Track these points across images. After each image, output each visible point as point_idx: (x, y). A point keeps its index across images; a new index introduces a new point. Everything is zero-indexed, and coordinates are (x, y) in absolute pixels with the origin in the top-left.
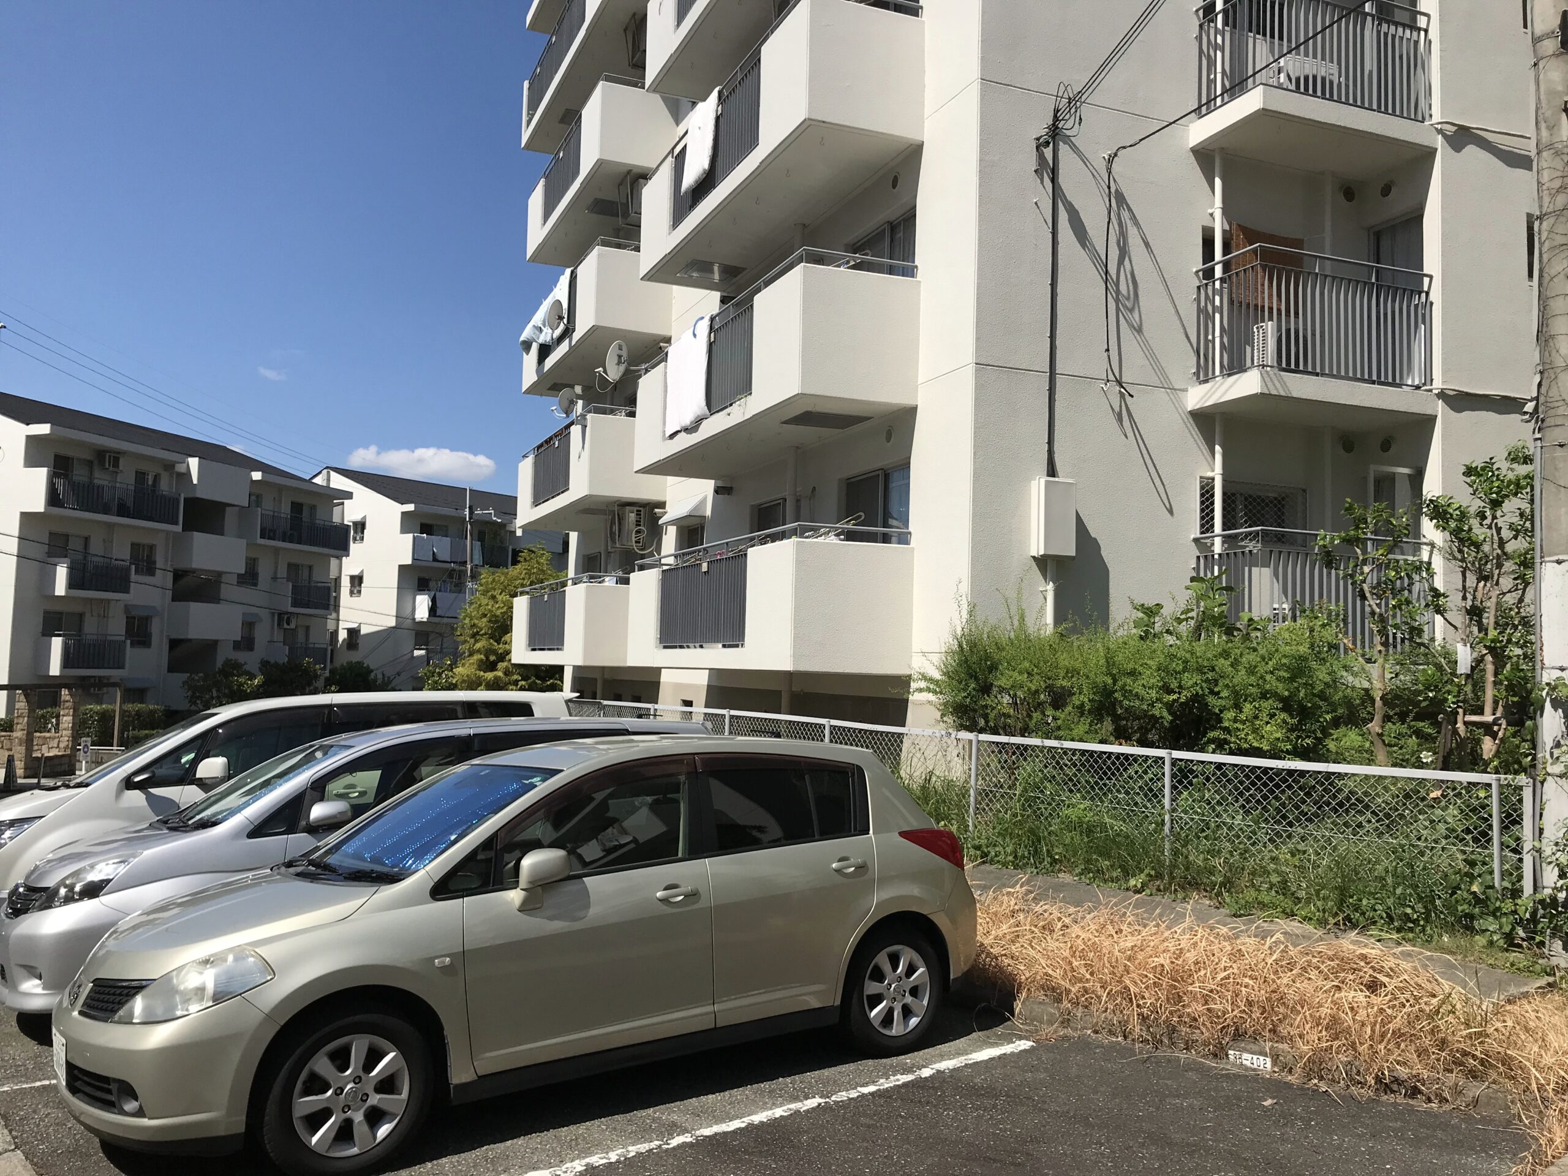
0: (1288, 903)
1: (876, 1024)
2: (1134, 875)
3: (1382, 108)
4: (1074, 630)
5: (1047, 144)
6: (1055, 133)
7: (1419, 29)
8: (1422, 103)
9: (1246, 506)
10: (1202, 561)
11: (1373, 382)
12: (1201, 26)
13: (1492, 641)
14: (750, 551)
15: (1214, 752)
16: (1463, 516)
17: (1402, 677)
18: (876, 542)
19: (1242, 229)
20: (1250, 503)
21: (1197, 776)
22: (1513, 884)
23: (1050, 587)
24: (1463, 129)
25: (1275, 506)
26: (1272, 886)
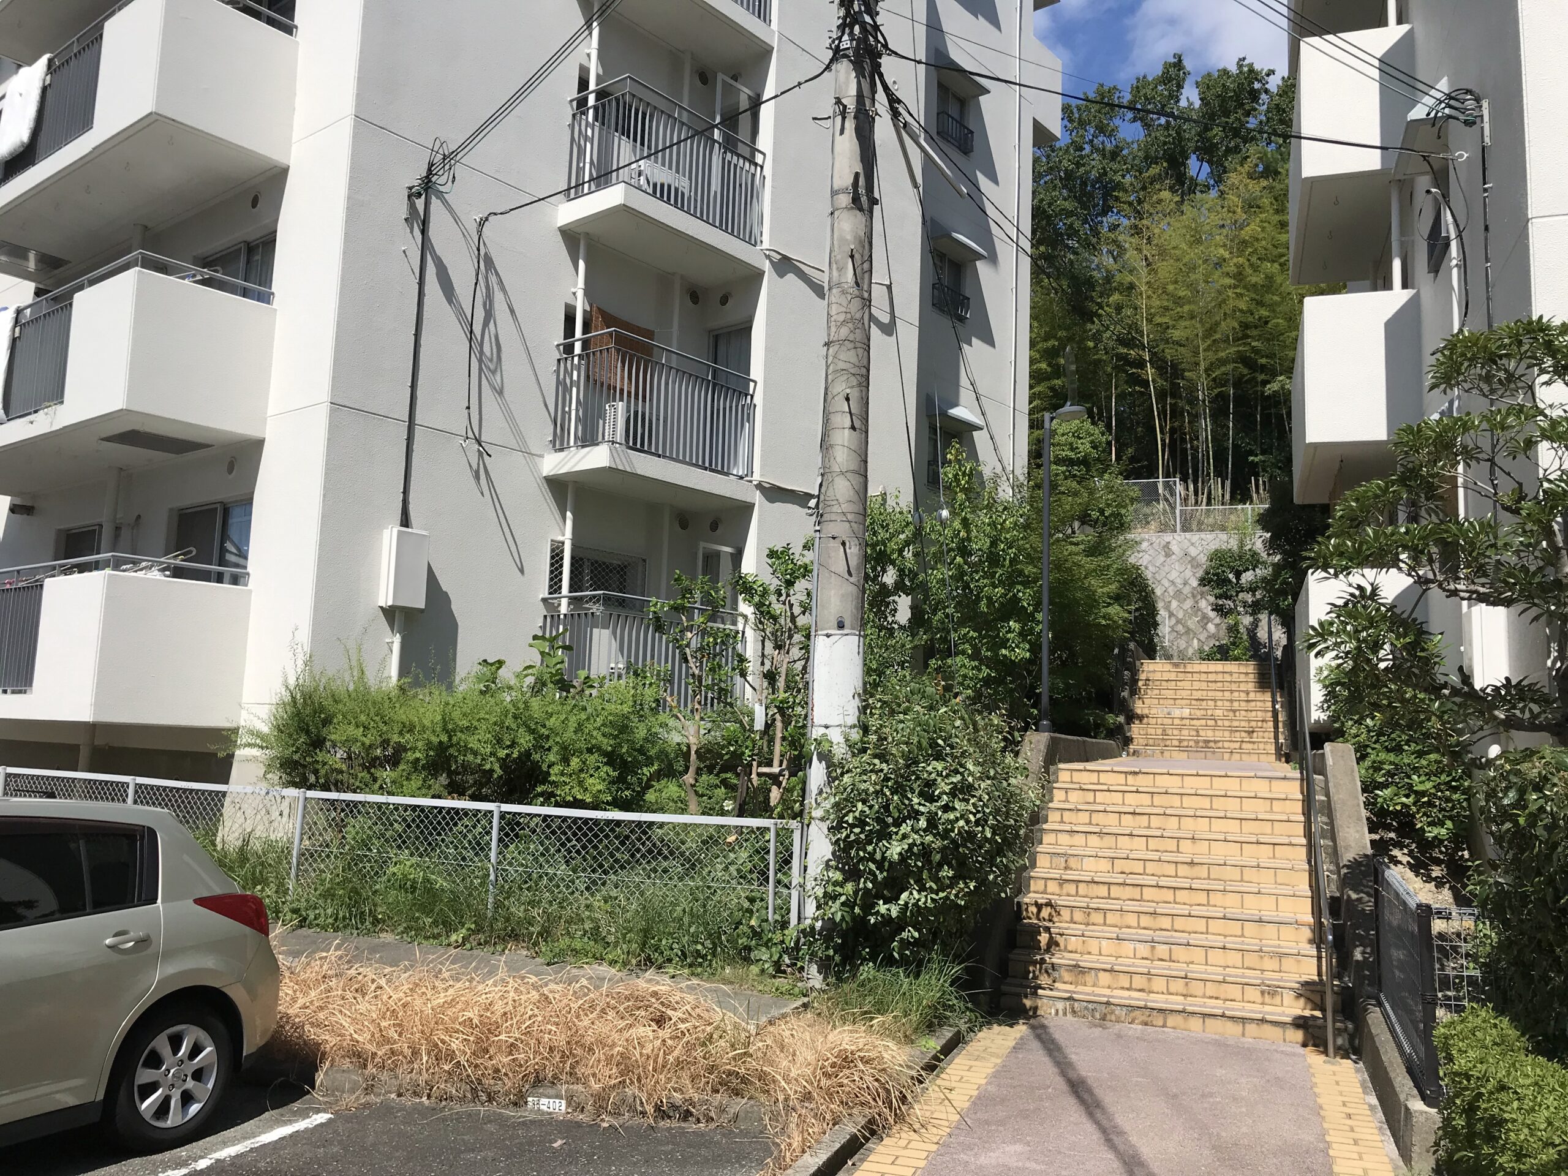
0: (598, 949)
1: (147, 1117)
2: (456, 930)
3: (723, 227)
4: (416, 683)
5: (419, 195)
6: (427, 186)
7: (756, 165)
8: (756, 230)
9: (592, 571)
10: (549, 620)
11: (706, 469)
12: (574, 116)
13: (781, 702)
14: (49, 583)
15: (542, 804)
16: (765, 593)
17: (712, 733)
18: (210, 581)
19: (602, 312)
20: (596, 569)
21: (523, 829)
22: (783, 917)
23: (397, 640)
24: (785, 259)
25: (618, 572)
26: (585, 932)
